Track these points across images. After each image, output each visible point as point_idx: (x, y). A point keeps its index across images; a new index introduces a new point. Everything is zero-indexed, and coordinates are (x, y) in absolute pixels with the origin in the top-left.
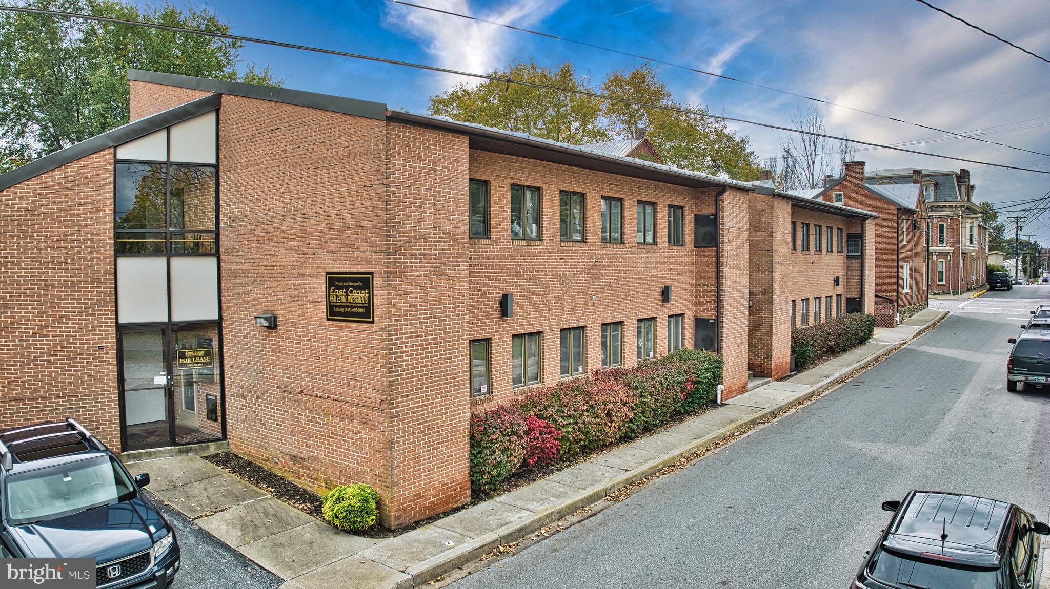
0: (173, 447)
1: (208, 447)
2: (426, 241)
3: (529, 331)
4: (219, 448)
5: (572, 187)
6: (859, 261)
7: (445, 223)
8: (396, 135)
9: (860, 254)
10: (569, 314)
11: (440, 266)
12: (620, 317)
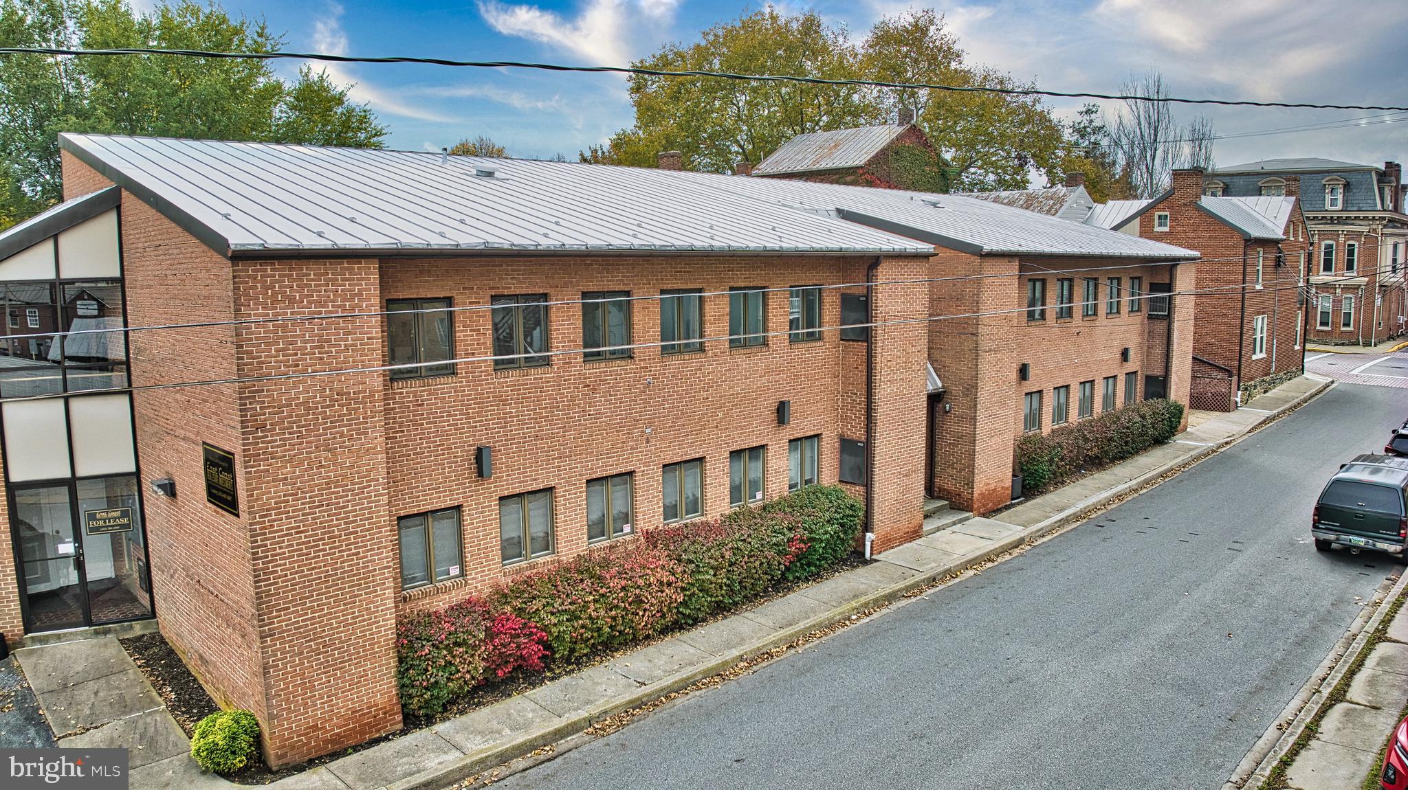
0: (87, 628)
1: (131, 627)
2: (308, 408)
3: (530, 489)
4: (145, 628)
5: (605, 285)
6: (1165, 323)
7: (340, 381)
8: (249, 276)
9: (1166, 313)
10: (601, 459)
11: (335, 438)
12: (698, 452)
